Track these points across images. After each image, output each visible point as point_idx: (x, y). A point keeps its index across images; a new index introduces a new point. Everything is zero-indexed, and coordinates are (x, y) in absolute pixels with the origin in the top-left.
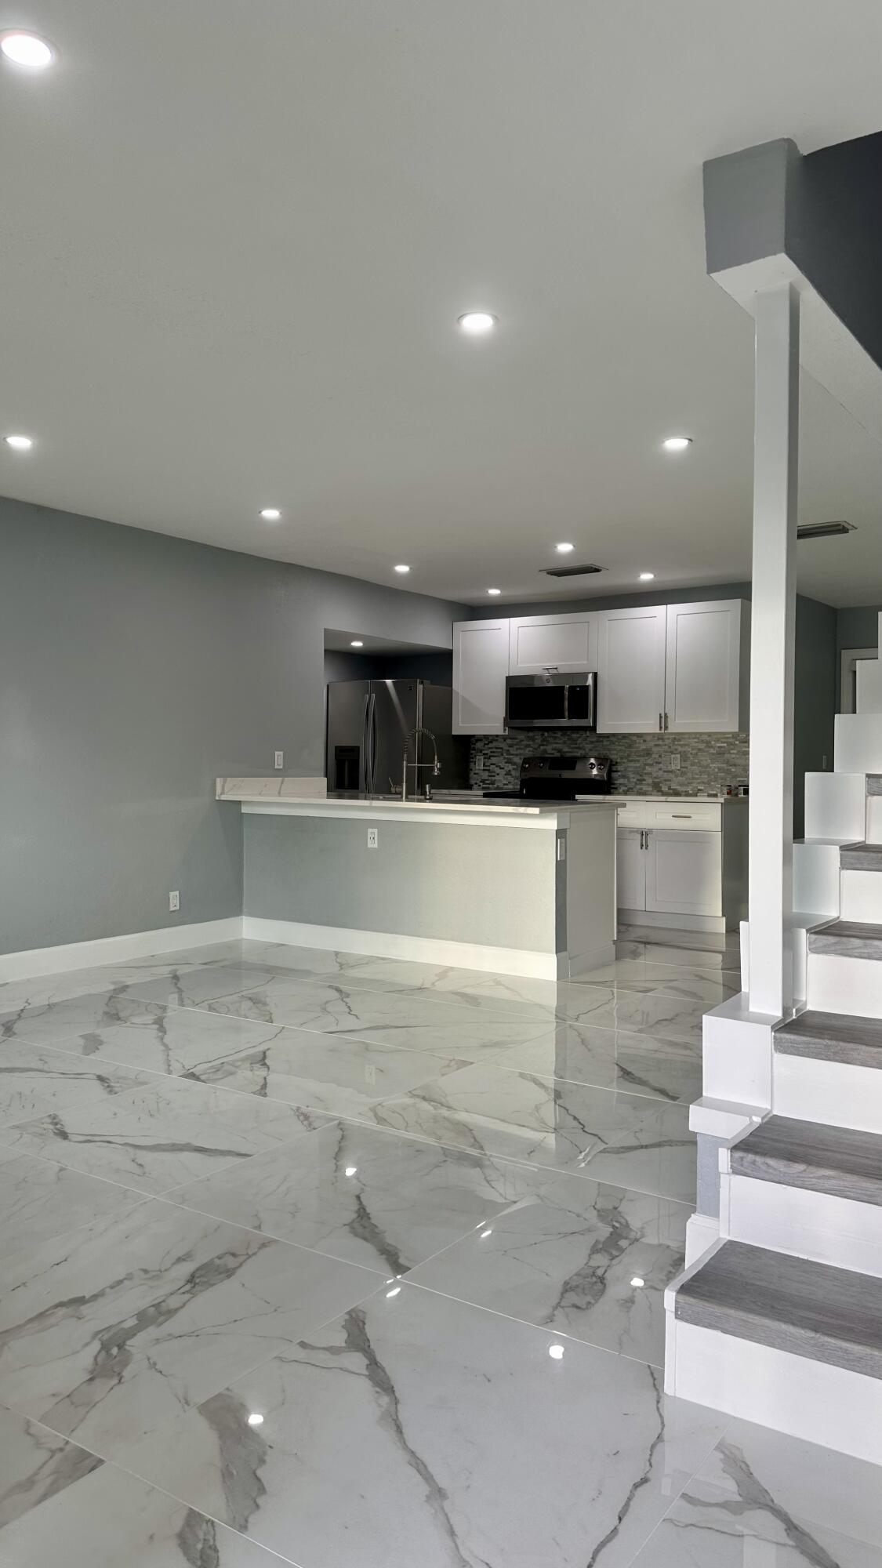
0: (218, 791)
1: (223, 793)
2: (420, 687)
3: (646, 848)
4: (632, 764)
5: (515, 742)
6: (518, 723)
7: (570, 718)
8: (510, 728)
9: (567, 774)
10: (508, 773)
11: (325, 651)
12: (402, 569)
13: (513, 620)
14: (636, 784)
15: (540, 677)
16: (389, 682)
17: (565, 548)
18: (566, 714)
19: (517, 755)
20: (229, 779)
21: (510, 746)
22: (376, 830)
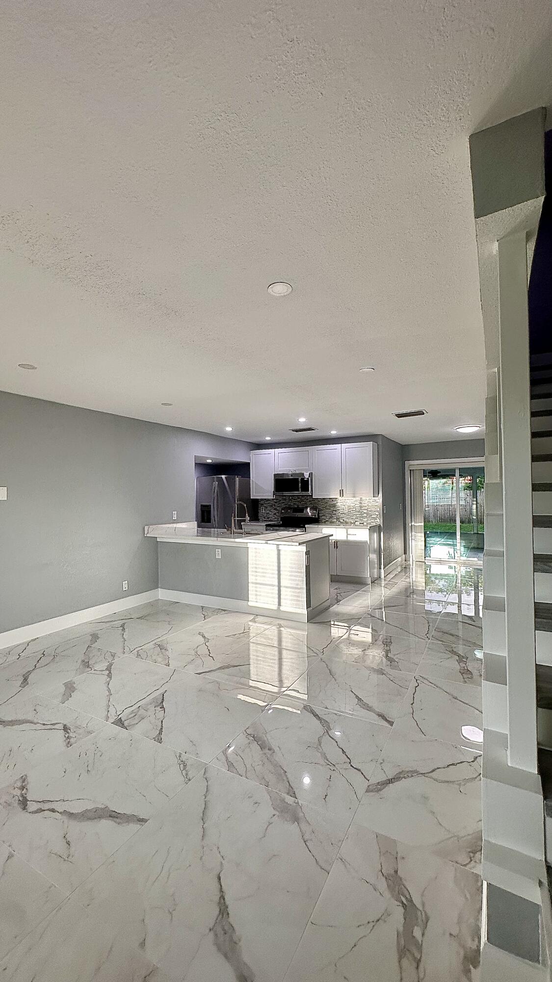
0: (146, 533)
1: (148, 533)
2: (237, 479)
3: (337, 548)
4: (327, 510)
5: (278, 501)
6: (280, 493)
7: (302, 491)
8: (276, 496)
9: (299, 515)
10: (275, 514)
11: (196, 463)
12: (229, 429)
13: (276, 450)
14: (329, 519)
15: (287, 474)
16: (223, 477)
17: (302, 420)
18: (300, 490)
19: (278, 506)
20: (151, 526)
21: (276, 502)
22: (220, 550)
